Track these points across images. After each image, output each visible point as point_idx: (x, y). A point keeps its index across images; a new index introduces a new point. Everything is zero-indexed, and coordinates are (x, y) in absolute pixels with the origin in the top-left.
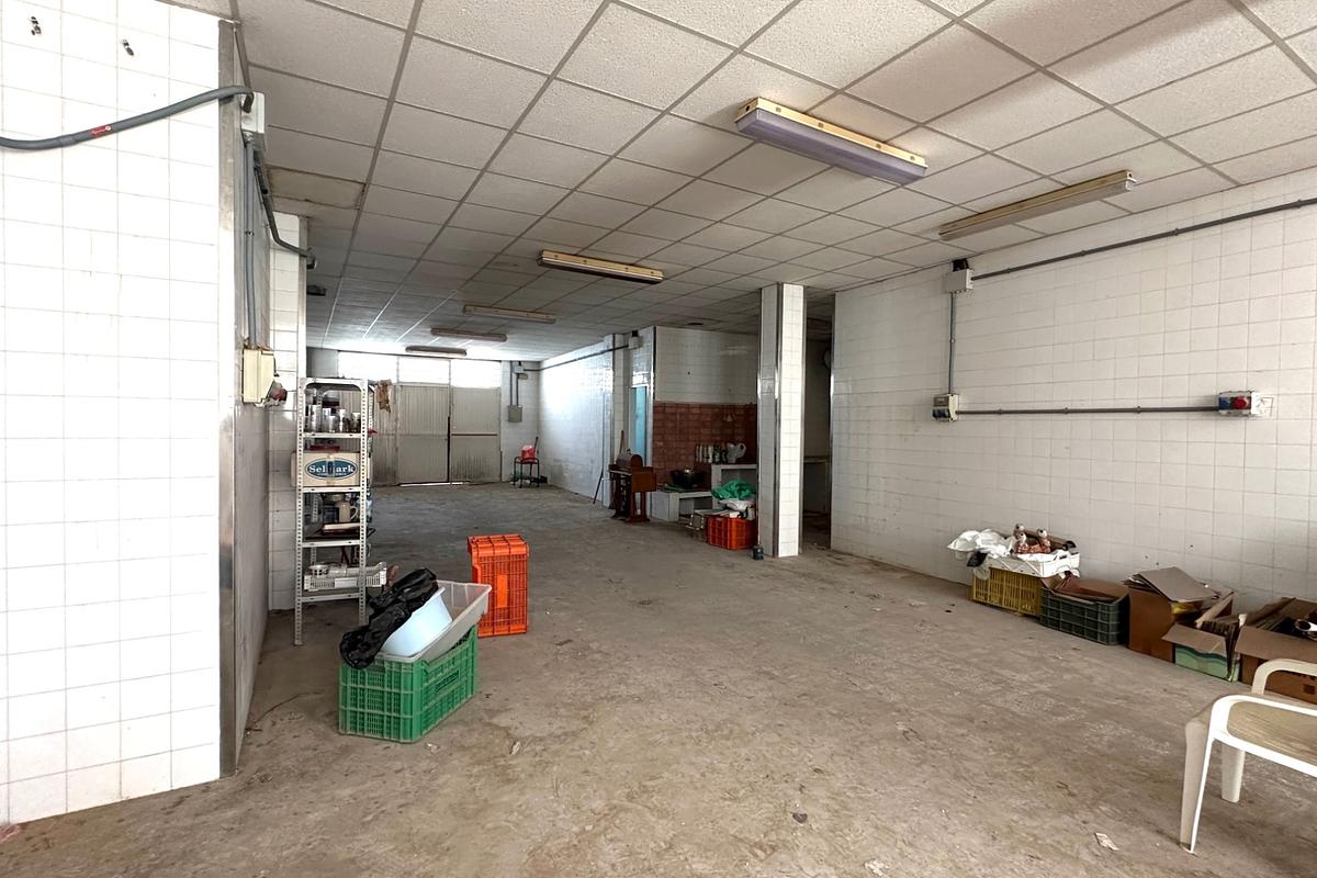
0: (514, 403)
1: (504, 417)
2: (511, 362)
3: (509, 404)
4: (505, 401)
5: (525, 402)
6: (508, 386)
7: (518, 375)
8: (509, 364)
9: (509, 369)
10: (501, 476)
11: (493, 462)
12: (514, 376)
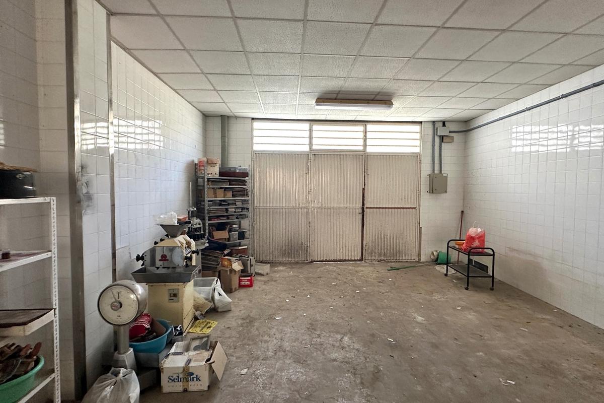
0: (437, 171)
1: (424, 187)
2: (434, 122)
3: (429, 172)
4: (426, 169)
5: (449, 169)
6: (430, 151)
7: (442, 138)
8: (431, 125)
9: (430, 132)
10: (419, 255)
11: (411, 238)
12: (437, 140)
